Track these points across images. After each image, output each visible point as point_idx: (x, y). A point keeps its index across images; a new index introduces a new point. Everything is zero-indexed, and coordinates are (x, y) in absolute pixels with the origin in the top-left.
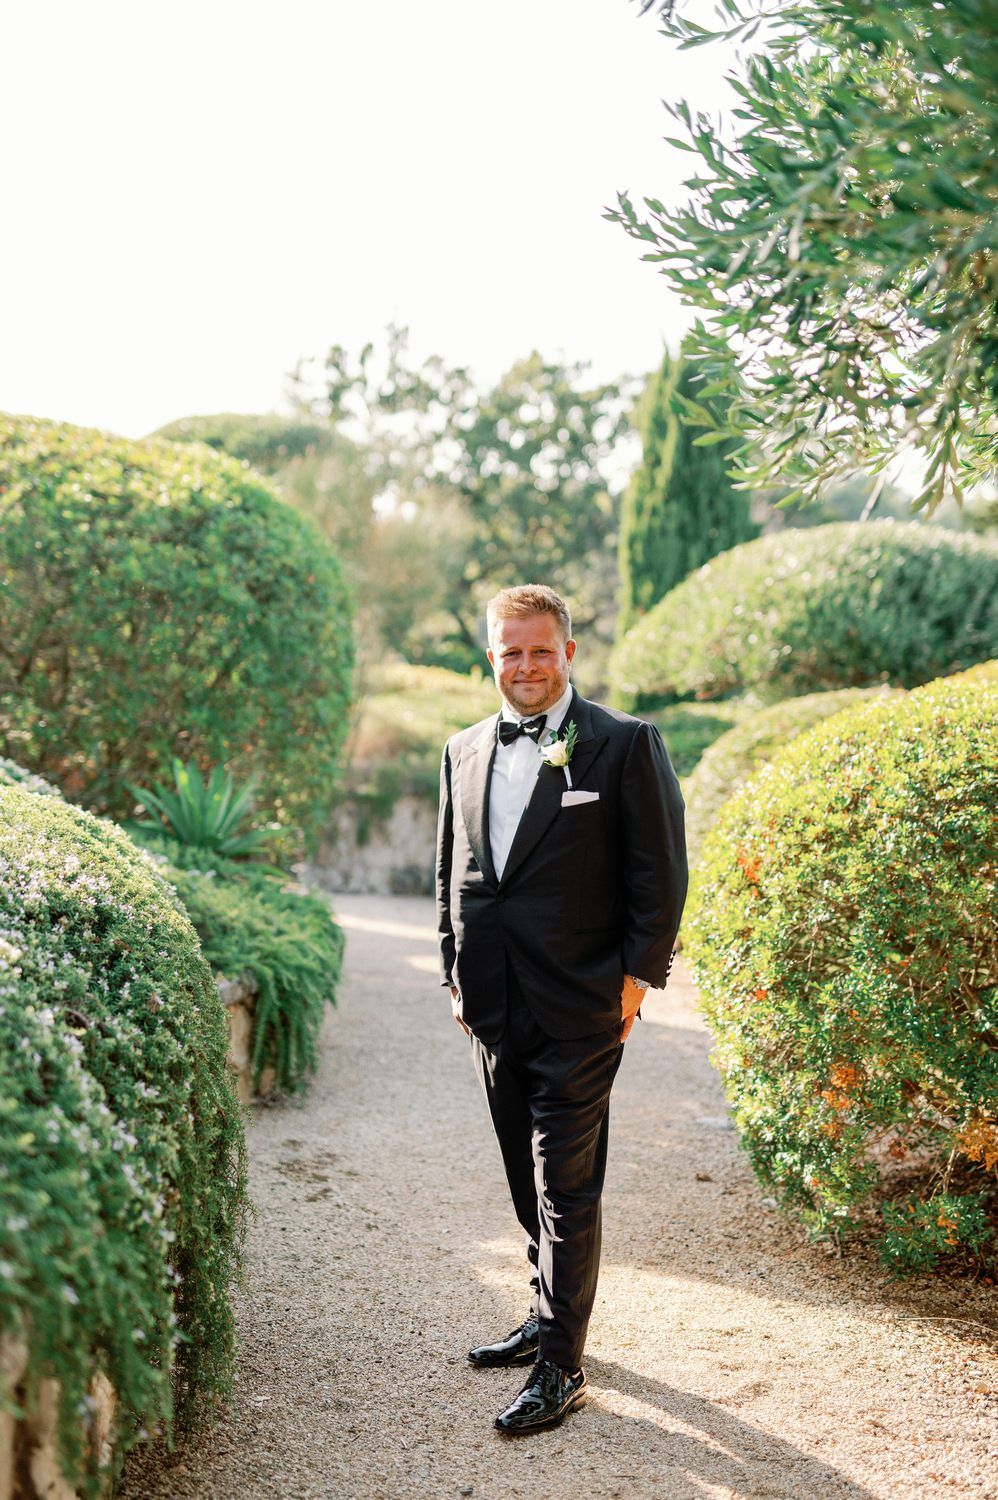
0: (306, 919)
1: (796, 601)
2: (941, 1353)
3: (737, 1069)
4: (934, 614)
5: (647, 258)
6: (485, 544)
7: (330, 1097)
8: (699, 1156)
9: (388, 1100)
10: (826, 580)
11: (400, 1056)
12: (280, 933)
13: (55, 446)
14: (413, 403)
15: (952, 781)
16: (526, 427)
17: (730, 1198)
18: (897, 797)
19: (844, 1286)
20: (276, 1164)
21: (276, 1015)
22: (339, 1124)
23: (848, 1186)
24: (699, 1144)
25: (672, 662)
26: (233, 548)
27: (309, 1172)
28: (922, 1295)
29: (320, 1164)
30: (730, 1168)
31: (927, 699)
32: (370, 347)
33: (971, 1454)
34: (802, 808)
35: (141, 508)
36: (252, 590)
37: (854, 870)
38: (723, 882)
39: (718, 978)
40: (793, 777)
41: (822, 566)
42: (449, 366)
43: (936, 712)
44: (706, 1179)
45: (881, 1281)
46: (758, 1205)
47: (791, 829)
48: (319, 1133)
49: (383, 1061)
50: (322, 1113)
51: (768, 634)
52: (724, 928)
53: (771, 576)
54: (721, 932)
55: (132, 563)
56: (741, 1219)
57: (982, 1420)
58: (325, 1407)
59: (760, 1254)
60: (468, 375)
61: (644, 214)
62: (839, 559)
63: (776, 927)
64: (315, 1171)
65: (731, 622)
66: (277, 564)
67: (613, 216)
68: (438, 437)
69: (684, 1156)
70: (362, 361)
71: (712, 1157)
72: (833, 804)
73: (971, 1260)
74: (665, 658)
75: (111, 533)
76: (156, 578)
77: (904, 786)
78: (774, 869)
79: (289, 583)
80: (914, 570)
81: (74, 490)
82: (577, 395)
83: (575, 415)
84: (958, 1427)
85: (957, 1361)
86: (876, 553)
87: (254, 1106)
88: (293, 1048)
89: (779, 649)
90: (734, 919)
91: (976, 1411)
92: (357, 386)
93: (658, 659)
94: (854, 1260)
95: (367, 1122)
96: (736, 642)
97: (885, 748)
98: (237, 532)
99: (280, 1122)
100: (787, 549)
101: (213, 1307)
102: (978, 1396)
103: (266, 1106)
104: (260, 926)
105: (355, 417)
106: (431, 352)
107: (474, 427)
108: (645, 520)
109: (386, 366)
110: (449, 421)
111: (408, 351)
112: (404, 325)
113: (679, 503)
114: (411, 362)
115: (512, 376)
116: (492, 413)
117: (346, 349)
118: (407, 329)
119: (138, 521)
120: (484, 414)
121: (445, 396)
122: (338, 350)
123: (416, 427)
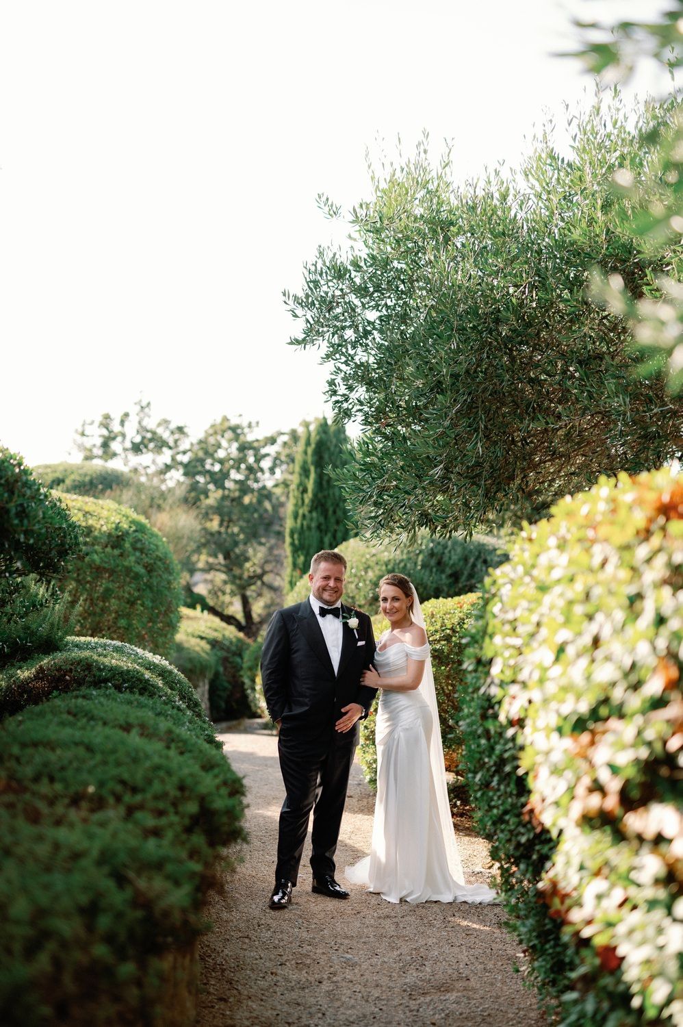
14: (153, 448)
16: (220, 462)
32: (127, 415)
42: (173, 426)
55: (95, 557)
60: (186, 430)
68: (168, 467)
70: (122, 423)
76: (106, 563)
80: (439, 549)
82: (250, 443)
92: (119, 438)
105: (119, 457)
106: (163, 417)
107: (189, 462)
108: (299, 521)
109: (136, 426)
110: (173, 459)
111: (149, 417)
112: (147, 402)
113: (317, 512)
114: (151, 423)
115: (211, 431)
116: (201, 454)
117: (112, 417)
118: (149, 404)
119: (95, 538)
120: (196, 454)
121: (171, 444)
122: (107, 417)
123: (154, 462)
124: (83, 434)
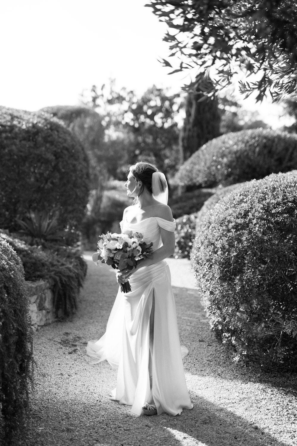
0: (73, 260)
1: (232, 154)
2: (279, 400)
3: (209, 306)
4: (276, 157)
6: (141, 143)
7: (82, 317)
8: (200, 333)
9: (100, 318)
10: (241, 147)
11: (106, 303)
12: (63, 265)
14: (118, 102)
15: (277, 206)
17: (210, 347)
18: (259, 212)
19: (247, 377)
20: (60, 341)
21: (61, 292)
22: (83, 327)
23: (247, 344)
24: (200, 329)
25: (194, 175)
27: (71, 343)
28: (273, 379)
29: (75, 340)
30: (210, 337)
31: (269, 180)
32: (104, 85)
33: (289, 438)
34: (228, 217)
35: (17, 130)
37: (245, 238)
38: (203, 243)
39: (202, 275)
40: (225, 207)
41: (240, 143)
42: (128, 90)
43: (272, 183)
44: (202, 341)
45: (259, 375)
46: (219, 349)
47: (224, 225)
48: (76, 330)
49: (100, 304)
50: (79, 323)
51: (224, 165)
52: (203, 258)
53: (224, 147)
54: (202, 260)
56: (213, 355)
57: (293, 425)
58: (63, 431)
59: (219, 367)
62: (245, 141)
63: (220, 258)
64: (73, 343)
65: (212, 162)
66: (61, 146)
68: (126, 112)
69: (195, 334)
70: (102, 89)
71: (205, 333)
72: (238, 216)
73: (289, 367)
74: (192, 174)
75: (7, 138)
77: (261, 208)
78: (219, 238)
79: (66, 152)
80: (269, 144)
82: (167, 97)
83: (167, 103)
84: (285, 428)
85: (284, 403)
86: (257, 139)
87: (56, 321)
88: (68, 302)
89: (227, 170)
90: (207, 255)
91: (291, 422)
92: (101, 97)
93: (190, 174)
94: (250, 368)
95: (93, 325)
96: (214, 168)
97: (255, 196)
99: (64, 326)
100: (229, 139)
101: (15, 401)
102: (292, 416)
103: (60, 321)
104: (55, 263)
105: (101, 106)
107: (136, 108)
109: (109, 91)
110: (129, 107)
111: (116, 86)
114: (117, 89)
115: (147, 92)
116: (142, 104)
117: (97, 86)
118: (115, 79)
120: (139, 104)
121: (128, 99)
122: (94, 86)
123: (119, 109)
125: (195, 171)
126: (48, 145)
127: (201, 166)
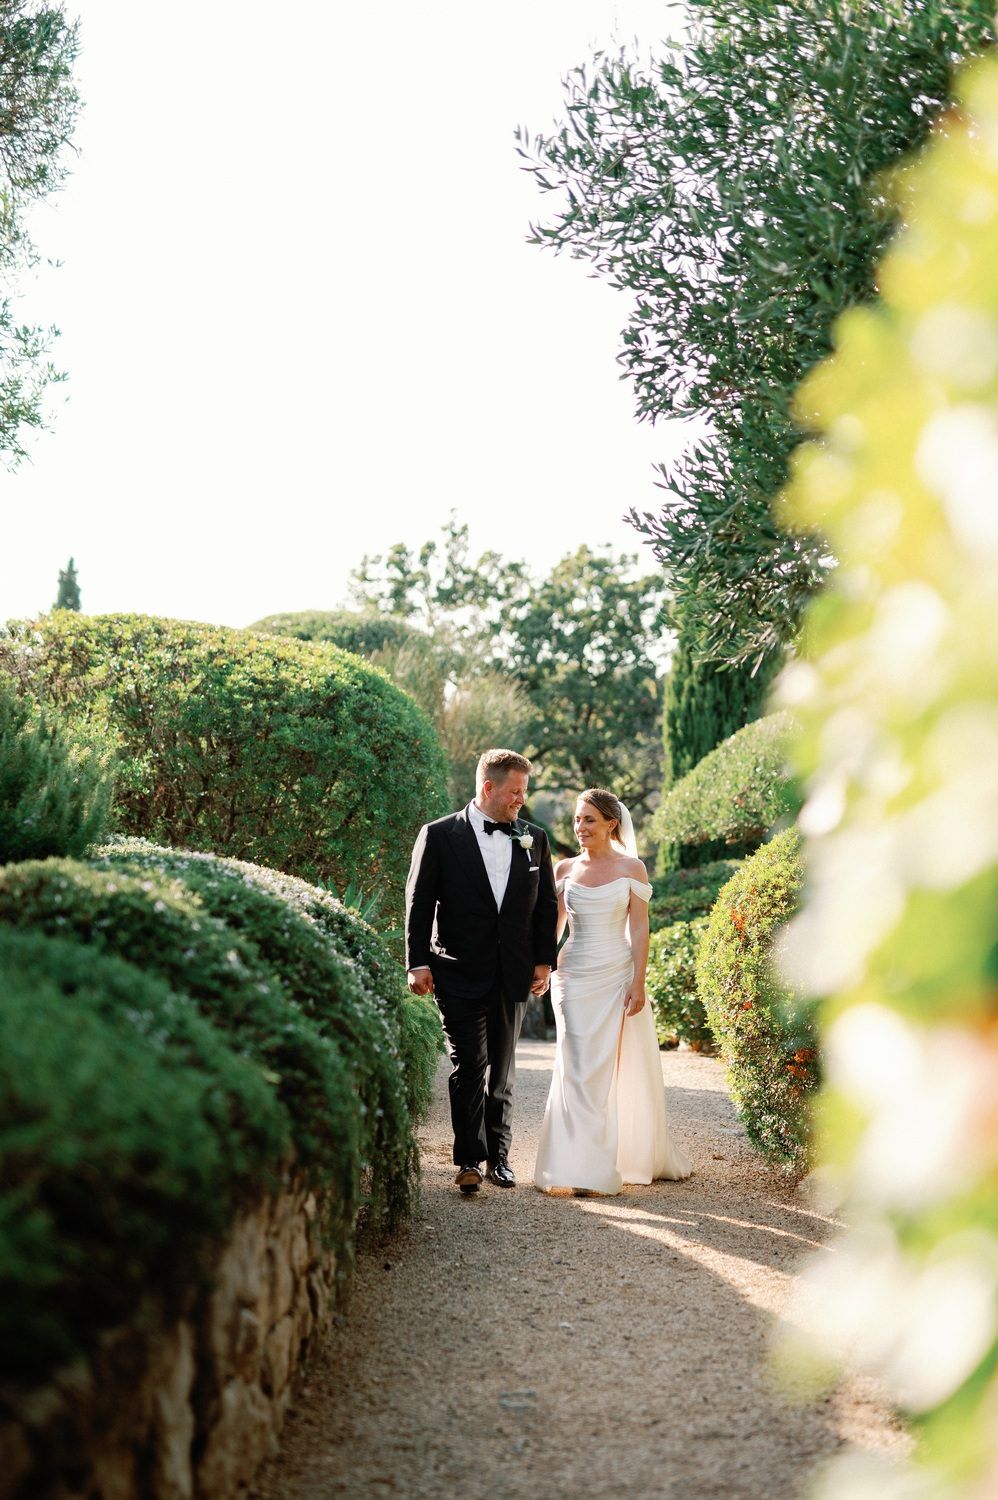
5: (645, 542)
6: (540, 726)
8: (716, 1148)
13: (220, 645)
14: (472, 599)
16: (576, 618)
17: (736, 1168)
25: (704, 815)
26: (359, 720)
32: (431, 547)
34: (773, 880)
35: (291, 692)
36: (374, 751)
38: (722, 934)
39: (720, 998)
42: (503, 563)
47: (765, 894)
52: (723, 963)
54: (721, 967)
56: (743, 1176)
60: (523, 570)
61: (643, 520)
63: (757, 959)
65: (753, 779)
66: (392, 731)
67: (628, 520)
68: (495, 629)
70: (424, 559)
71: (725, 1148)
74: (699, 812)
75: (271, 709)
76: (305, 742)
78: (754, 921)
79: (402, 746)
81: (237, 678)
82: (624, 587)
83: (623, 605)
92: (419, 583)
93: (693, 813)
96: (757, 795)
98: (363, 708)
105: (418, 613)
106: (488, 550)
107: (528, 618)
108: (683, 699)
109: (445, 563)
110: (504, 614)
111: (466, 549)
112: (463, 525)
113: (714, 685)
114: (469, 560)
115: (561, 570)
116: (545, 605)
117: (408, 550)
118: (465, 528)
119: (290, 701)
120: (539, 605)
121: (501, 591)
122: (401, 550)
123: (474, 619)
124: (364, 578)
125: (706, 804)
126: (362, 728)
127: (725, 791)
